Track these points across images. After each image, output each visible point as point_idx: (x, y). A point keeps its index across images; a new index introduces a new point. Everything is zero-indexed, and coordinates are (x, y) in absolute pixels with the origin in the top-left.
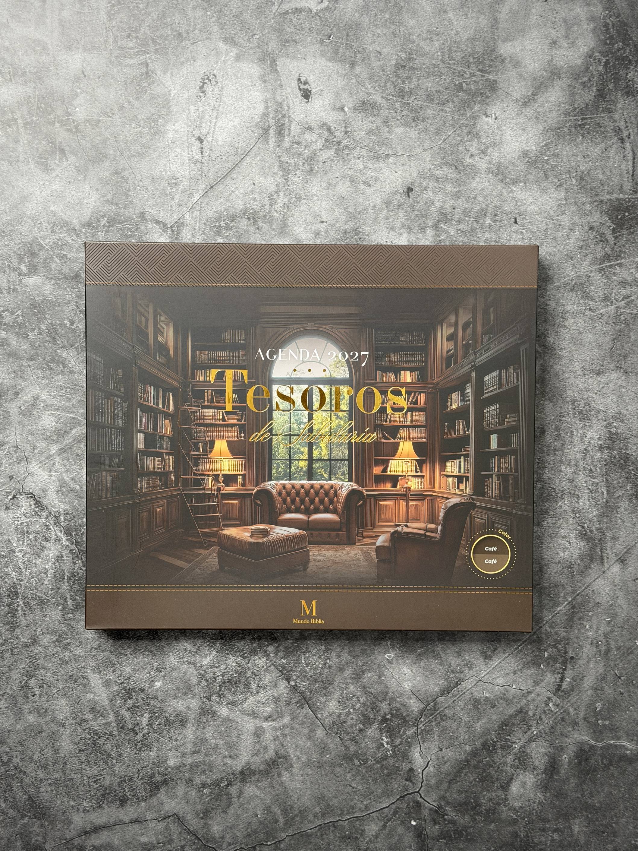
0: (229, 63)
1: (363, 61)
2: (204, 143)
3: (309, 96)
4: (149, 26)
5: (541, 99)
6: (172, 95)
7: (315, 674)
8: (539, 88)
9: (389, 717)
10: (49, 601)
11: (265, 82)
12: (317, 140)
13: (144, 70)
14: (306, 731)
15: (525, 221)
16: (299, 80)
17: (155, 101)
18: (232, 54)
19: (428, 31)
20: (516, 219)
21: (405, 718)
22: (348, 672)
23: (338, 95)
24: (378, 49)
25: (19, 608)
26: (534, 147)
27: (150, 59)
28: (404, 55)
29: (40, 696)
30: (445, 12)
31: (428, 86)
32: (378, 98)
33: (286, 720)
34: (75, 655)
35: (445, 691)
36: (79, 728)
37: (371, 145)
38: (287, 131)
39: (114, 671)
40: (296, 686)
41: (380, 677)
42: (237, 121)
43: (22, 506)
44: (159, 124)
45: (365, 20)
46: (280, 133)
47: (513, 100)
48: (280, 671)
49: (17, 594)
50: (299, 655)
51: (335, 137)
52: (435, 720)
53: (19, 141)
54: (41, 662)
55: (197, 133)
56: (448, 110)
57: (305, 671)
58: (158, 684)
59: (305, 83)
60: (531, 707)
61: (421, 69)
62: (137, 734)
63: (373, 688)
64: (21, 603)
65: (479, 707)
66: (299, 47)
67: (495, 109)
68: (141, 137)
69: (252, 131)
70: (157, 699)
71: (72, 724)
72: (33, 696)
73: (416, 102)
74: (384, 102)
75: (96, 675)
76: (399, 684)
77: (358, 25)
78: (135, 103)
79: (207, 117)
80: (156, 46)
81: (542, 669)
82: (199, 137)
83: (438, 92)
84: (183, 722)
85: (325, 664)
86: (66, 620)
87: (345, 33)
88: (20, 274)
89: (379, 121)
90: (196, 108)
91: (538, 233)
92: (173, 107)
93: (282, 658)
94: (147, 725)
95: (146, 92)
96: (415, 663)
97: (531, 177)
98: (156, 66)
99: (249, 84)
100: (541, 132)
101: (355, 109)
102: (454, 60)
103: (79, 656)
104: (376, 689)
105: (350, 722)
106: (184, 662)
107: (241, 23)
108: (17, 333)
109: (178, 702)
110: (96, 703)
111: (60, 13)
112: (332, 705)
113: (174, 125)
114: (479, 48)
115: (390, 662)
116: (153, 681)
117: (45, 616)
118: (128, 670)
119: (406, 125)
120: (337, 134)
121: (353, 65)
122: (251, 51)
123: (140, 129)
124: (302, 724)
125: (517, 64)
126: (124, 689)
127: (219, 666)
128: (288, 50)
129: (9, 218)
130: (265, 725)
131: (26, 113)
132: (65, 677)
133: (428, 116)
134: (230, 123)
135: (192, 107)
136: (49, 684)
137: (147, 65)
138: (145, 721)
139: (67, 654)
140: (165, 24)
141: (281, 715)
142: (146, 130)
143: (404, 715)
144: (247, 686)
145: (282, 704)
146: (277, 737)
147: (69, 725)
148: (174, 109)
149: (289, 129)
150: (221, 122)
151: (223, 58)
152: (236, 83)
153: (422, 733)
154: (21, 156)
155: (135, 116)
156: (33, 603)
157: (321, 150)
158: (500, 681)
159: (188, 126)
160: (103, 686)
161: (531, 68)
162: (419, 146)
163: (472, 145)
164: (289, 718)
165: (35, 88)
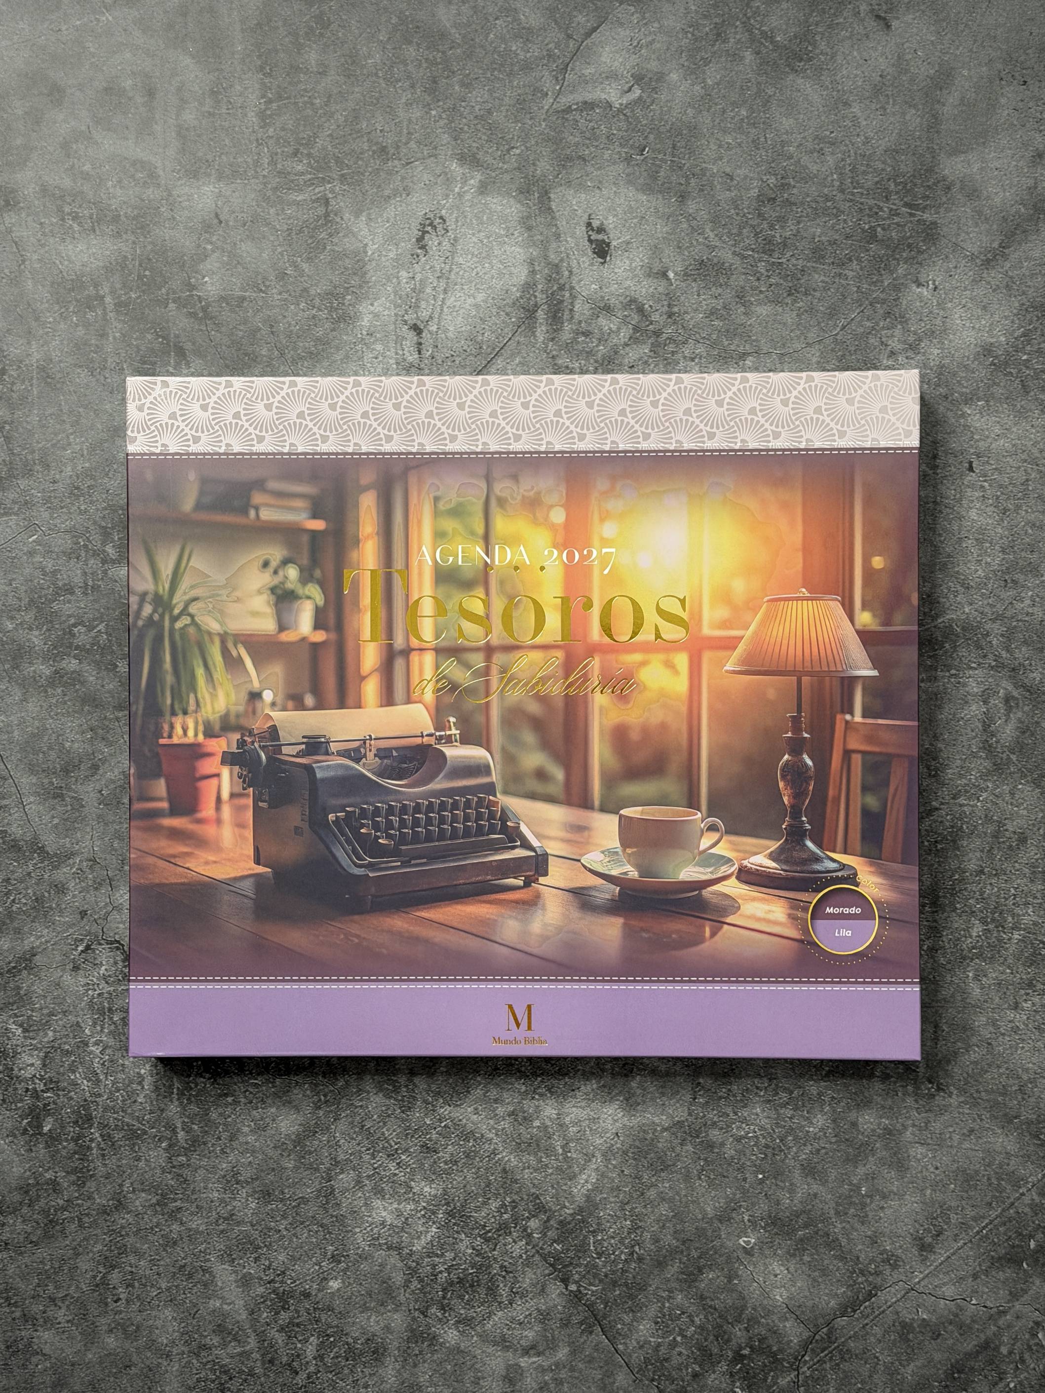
0: (468, 197)
1: (703, 190)
2: (424, 334)
3: (606, 253)
4: (331, 135)
5: (1015, 255)
6: (370, 253)
7: (614, 1272)
8: (1014, 234)
9: (746, 1352)
10: (145, 1133)
11: (529, 229)
12: (619, 329)
13: (321, 211)
14: (598, 1375)
15: (988, 467)
16: (589, 225)
17: (340, 263)
18: (472, 182)
19: (817, 137)
20: (971, 463)
21: (774, 1355)
22: (673, 1269)
23: (656, 250)
24: (728, 170)
25: (93, 1145)
26: (1003, 339)
27: (332, 191)
28: (772, 181)
29: (128, 1301)
30: (847, 104)
31: (814, 232)
32: (726, 256)
33: (562, 1353)
34: (190, 1230)
35: (849, 1307)
36: (195, 1361)
37: (714, 336)
38: (567, 312)
39: (256, 1260)
40: (580, 1292)
41: (730, 1281)
42: (480, 297)
43: (101, 964)
44: (347, 303)
45: (706, 120)
46: (555, 317)
47: (966, 256)
48: (551, 1265)
49: (89, 1119)
50: (585, 1237)
51: (651, 324)
52: (831, 1359)
53: (108, 334)
54: (131, 1240)
55: (411, 318)
56: (850, 274)
57: (595, 1266)
58: (334, 1285)
59: (601, 230)
60: (1005, 1339)
61: (802, 203)
62: (297, 1373)
63: (718, 1298)
64: (97, 1135)
65: (911, 1336)
66: (589, 169)
67: (934, 274)
68: (315, 325)
69: (507, 314)
70: (333, 1310)
71: (183, 1353)
72: (116, 1302)
73: (793, 261)
74: (737, 262)
75: (226, 1267)
76: (765, 1294)
77: (693, 129)
78: (305, 266)
79: (428, 290)
80: (342, 170)
81: (1025, 1270)
82: (415, 324)
83: (833, 243)
84: (378, 1353)
85: (632, 1254)
86: (174, 1167)
87: (669, 143)
88: (104, 562)
89: (728, 295)
90: (411, 275)
91: (1010, 488)
92: (371, 273)
93: (555, 1241)
94: (315, 1358)
95: (325, 248)
96: (794, 1255)
97: (998, 391)
98: (341, 203)
99: (502, 232)
100: (1015, 311)
101: (686, 274)
102: (861, 188)
103: (197, 1232)
104: (725, 1300)
105: (675, 1361)
106: (380, 1245)
107: (490, 129)
108: (97, 664)
109: (369, 1318)
110: (225, 1316)
111: (178, 115)
112: (645, 1329)
113: (372, 305)
114: (907, 165)
115: (748, 1252)
116: (326, 1279)
117: (138, 1159)
118: (282, 1257)
119: (777, 301)
120: (655, 317)
121: (683, 197)
122: (507, 177)
123: (314, 312)
124: (589, 1362)
125: (973, 194)
126: (274, 1291)
127: (442, 1255)
128: (571, 174)
129: (87, 465)
130: (524, 1362)
131: (118, 286)
132: (172, 1269)
133: (814, 286)
134: (470, 301)
135: (403, 274)
136: (144, 1281)
137: (327, 202)
138: (310, 1351)
139: (175, 1227)
140: (359, 132)
141: (552, 1345)
142: (323, 314)
143: (775, 1349)
144: (492, 1290)
145: (555, 1324)
146: (546, 1383)
147: (178, 1354)
148: (373, 277)
149: (571, 310)
150: (453, 299)
151: (457, 190)
152: (479, 231)
153: (806, 1384)
154: (110, 360)
155: (305, 290)
156: (117, 1136)
157: (627, 345)
158: (949, 1291)
159: (396, 307)
160: (238, 1287)
161: (998, 200)
162: (798, 337)
163: (892, 336)
164: (566, 1350)
165: (134, 243)
